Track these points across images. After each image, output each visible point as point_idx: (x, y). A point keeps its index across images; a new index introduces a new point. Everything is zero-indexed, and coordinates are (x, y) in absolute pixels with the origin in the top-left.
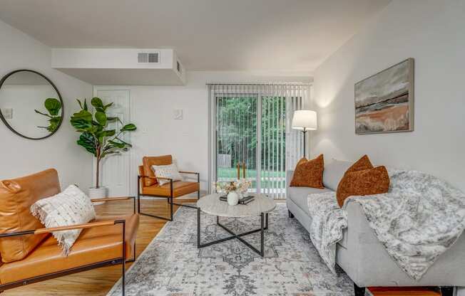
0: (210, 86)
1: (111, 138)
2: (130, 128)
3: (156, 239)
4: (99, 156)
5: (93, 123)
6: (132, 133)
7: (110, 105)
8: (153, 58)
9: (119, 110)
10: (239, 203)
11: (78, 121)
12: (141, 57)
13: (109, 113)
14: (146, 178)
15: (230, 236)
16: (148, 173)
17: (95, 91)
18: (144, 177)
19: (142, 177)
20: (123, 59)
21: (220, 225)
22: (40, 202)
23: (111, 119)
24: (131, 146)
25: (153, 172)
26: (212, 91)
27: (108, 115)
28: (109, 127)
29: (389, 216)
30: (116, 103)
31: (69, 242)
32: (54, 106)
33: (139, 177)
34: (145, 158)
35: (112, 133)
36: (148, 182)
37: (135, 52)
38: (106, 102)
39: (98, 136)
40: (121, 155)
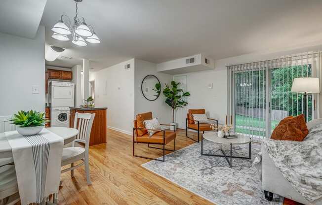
0: (229, 67)
1: (179, 100)
2: (187, 94)
3: (187, 147)
4: (174, 108)
5: (171, 92)
6: (188, 97)
7: (178, 84)
8: (192, 60)
9: (182, 86)
10: (224, 137)
11: (166, 92)
12: (187, 61)
13: (179, 87)
14: (189, 120)
15: (223, 155)
16: (191, 118)
17: (173, 77)
18: (189, 119)
19: (188, 119)
20: (180, 63)
21: (221, 150)
22: (145, 121)
23: (178, 90)
24: (187, 103)
25: (193, 117)
26: (230, 70)
27: (178, 89)
28: (179, 94)
29: (283, 153)
30: (181, 82)
31: (151, 134)
32: (158, 86)
33: (187, 119)
34: (189, 110)
35: (179, 97)
36: (191, 122)
37: (185, 59)
38: (177, 82)
39: (173, 99)
40: (183, 108)
